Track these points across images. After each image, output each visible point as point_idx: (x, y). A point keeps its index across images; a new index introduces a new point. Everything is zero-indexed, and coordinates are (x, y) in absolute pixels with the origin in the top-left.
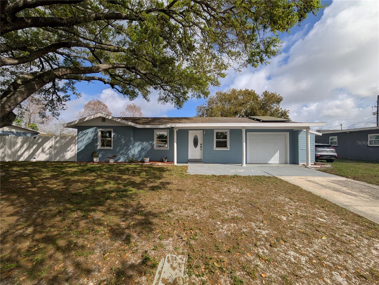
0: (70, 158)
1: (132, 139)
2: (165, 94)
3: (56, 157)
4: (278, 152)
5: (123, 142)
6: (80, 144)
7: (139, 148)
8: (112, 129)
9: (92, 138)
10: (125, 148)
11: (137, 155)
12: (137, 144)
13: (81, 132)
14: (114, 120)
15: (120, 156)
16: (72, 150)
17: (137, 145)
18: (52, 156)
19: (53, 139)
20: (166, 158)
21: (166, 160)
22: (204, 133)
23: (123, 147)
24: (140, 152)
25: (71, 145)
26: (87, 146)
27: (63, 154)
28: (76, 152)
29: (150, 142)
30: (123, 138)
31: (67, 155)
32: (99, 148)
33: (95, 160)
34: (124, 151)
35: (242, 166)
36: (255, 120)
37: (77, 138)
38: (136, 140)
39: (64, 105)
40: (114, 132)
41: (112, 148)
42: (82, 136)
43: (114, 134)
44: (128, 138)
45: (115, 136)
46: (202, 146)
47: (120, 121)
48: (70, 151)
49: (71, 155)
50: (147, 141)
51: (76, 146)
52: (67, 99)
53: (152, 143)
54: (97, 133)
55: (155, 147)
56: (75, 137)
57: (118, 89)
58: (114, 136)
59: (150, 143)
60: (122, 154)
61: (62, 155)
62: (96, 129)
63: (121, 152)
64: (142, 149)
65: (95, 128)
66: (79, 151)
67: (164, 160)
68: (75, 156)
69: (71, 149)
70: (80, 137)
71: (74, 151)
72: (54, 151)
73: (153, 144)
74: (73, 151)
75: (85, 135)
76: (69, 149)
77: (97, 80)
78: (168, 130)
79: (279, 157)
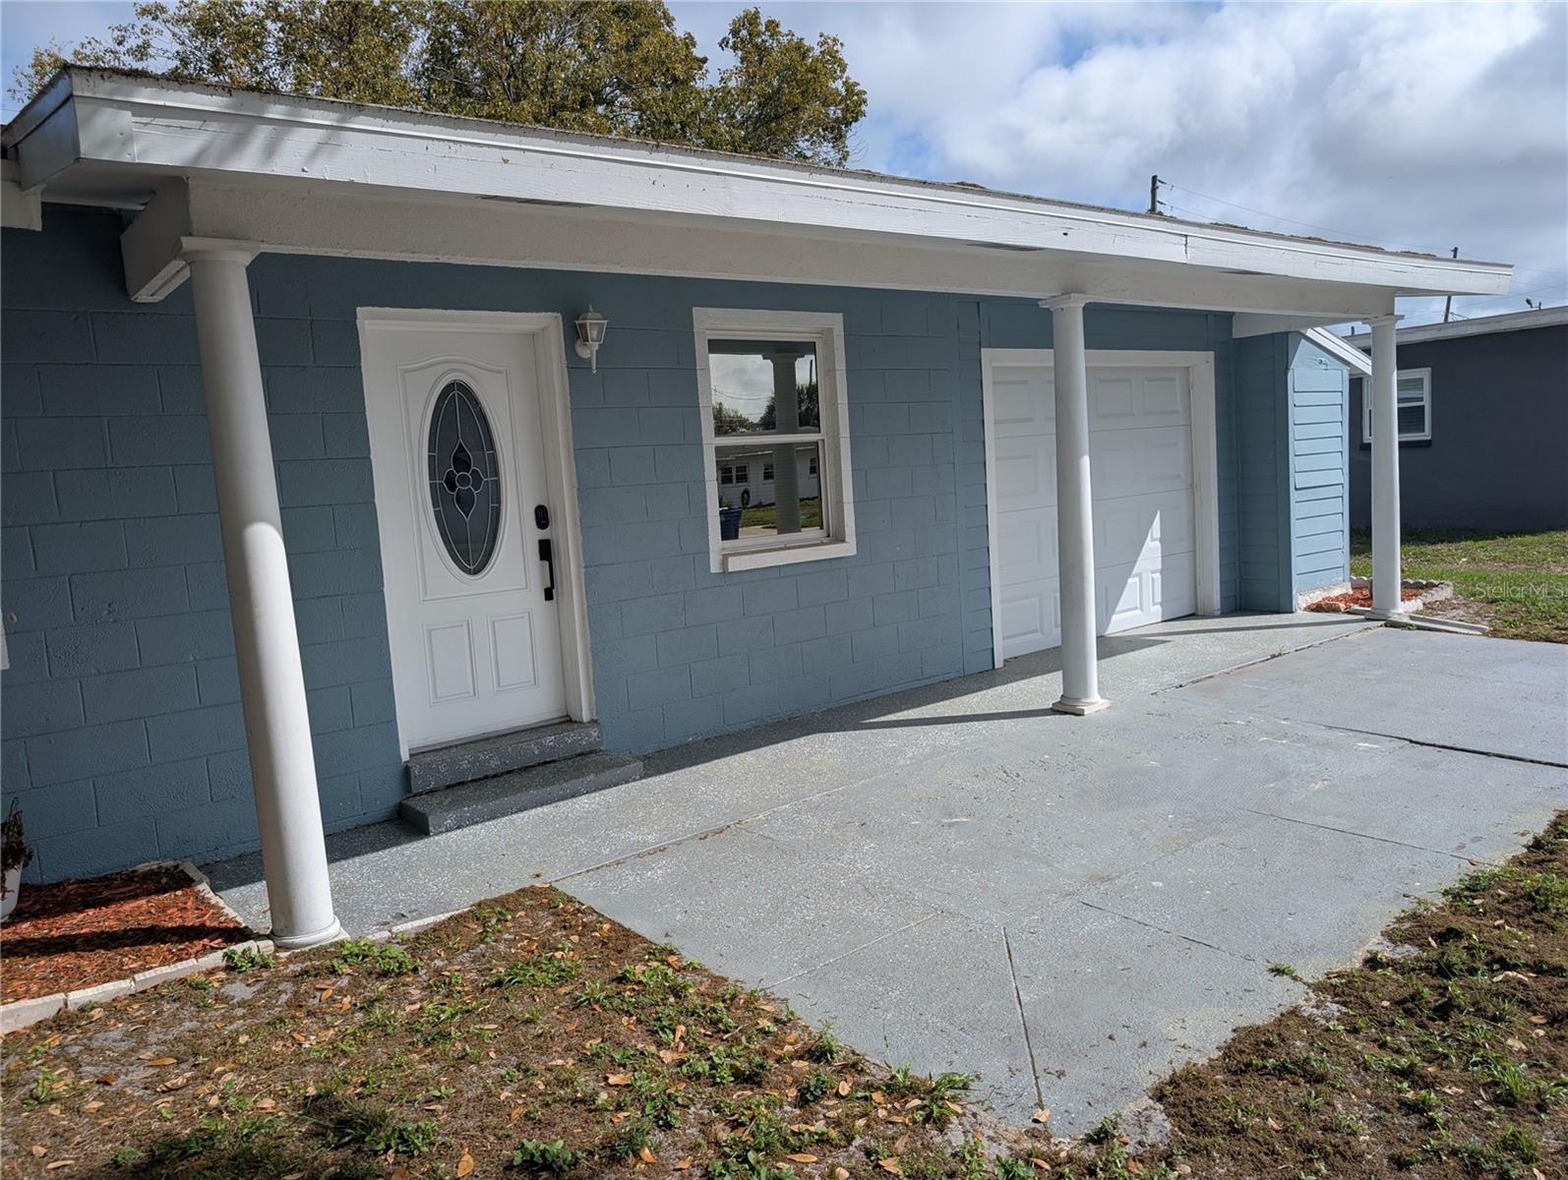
4: (1157, 525)
22: (593, 351)
46: (568, 532)
79: (1160, 567)
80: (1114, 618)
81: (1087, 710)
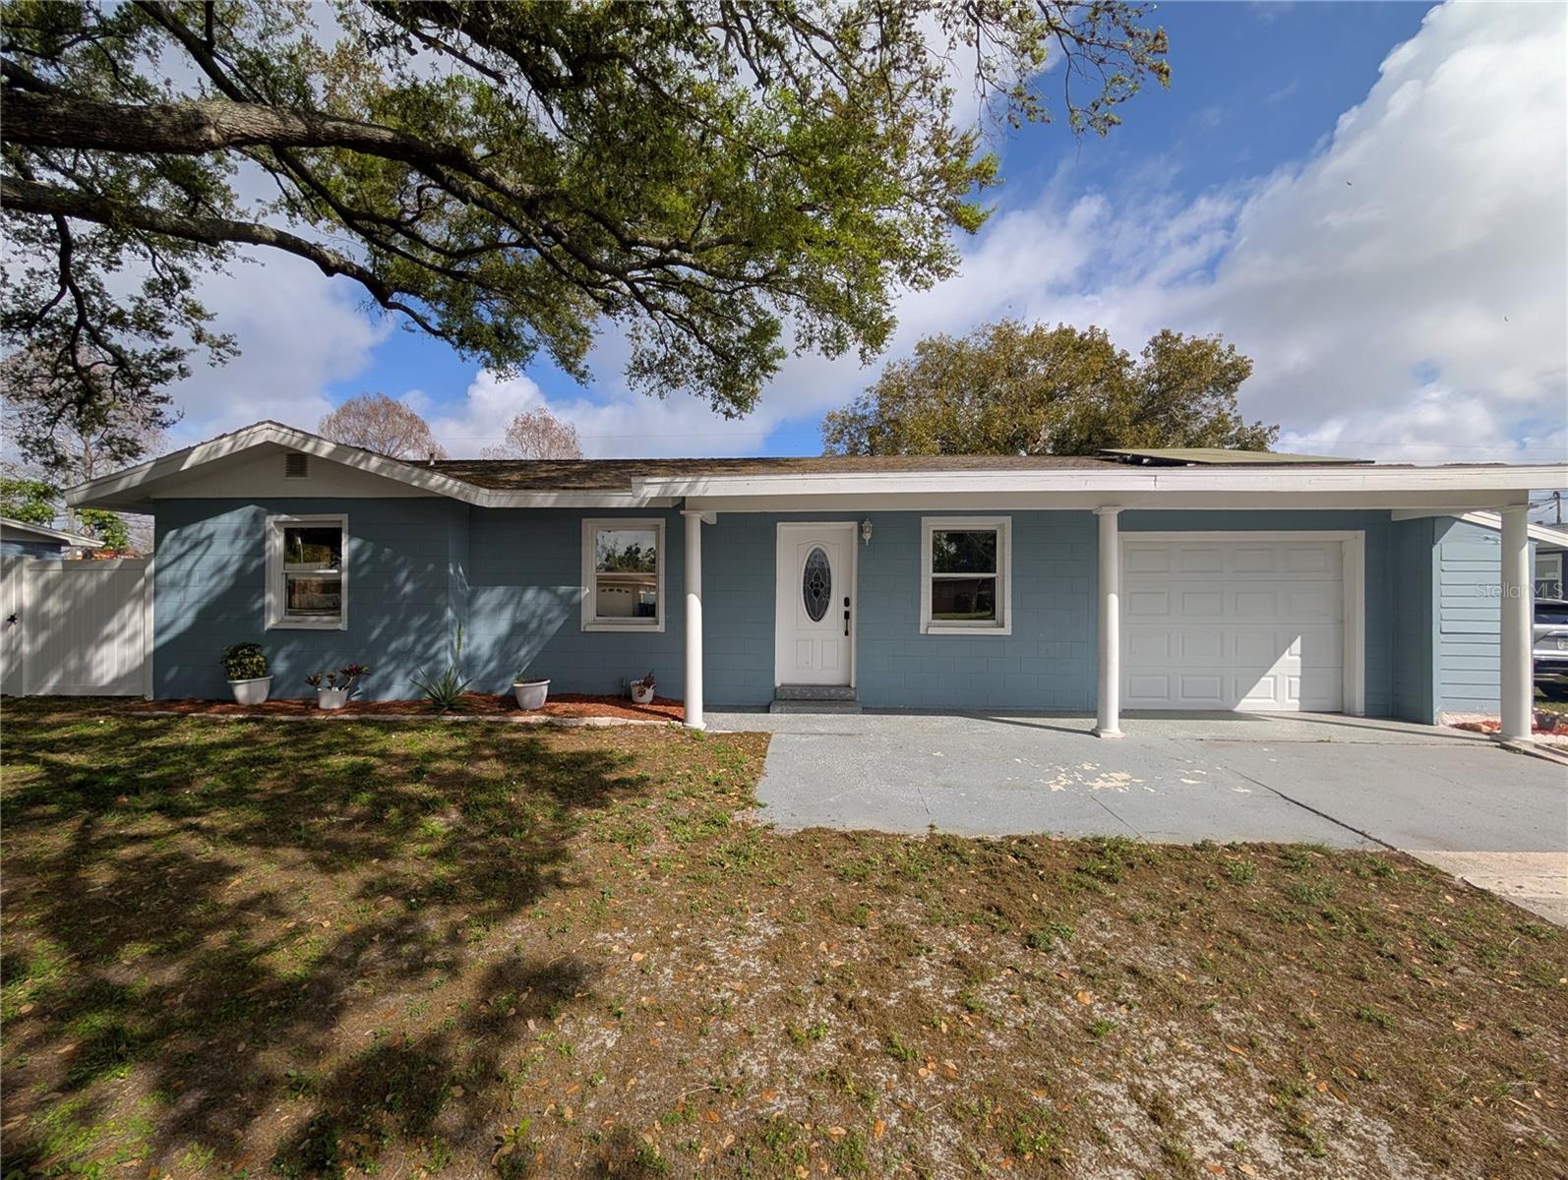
0: (118, 681)
1: (455, 570)
2: (662, 341)
3: (40, 677)
4: (1297, 645)
5: (408, 588)
6: (172, 602)
7: (503, 625)
8: (344, 518)
9: (232, 569)
10: (417, 622)
11: (489, 660)
12: (488, 598)
13: (172, 533)
14: (348, 462)
15: (390, 668)
16: (128, 633)
17: (489, 607)
18: (20, 668)
19: (27, 574)
20: (647, 684)
21: (650, 693)
22: (867, 536)
23: (408, 618)
24: (504, 647)
25: (120, 605)
26: (209, 614)
27: (81, 657)
28: (151, 648)
29: (563, 589)
30: (404, 565)
31: (102, 662)
32: (271, 622)
33: (241, 691)
34: (411, 638)
35: (1095, 733)
36: (1147, 465)
37: (151, 568)
38: (481, 580)
39: (164, 400)
40: (352, 535)
41: (342, 626)
42: (180, 557)
43: (356, 543)
44: (431, 567)
45: (364, 558)
46: (853, 609)
47: (380, 468)
48: (116, 643)
49: (123, 662)
50: (544, 585)
51: (150, 613)
52: (173, 366)
53: (574, 593)
54: (263, 540)
55: (588, 614)
56: (146, 563)
57: (418, 313)
58: (355, 555)
59: (561, 597)
60: (400, 657)
61: (73, 664)
62: (257, 519)
63: (393, 646)
64: (518, 629)
65: (251, 509)
66: (165, 638)
67: (635, 691)
68: (142, 667)
69: (123, 628)
70: (168, 559)
71: (140, 643)
72: (33, 638)
73: (576, 598)
74: (132, 638)
75: (199, 551)
76: (113, 626)
77: (269, 243)
78: (662, 522)
79: (1299, 674)
80: (1244, 701)
81: (1102, 735)
